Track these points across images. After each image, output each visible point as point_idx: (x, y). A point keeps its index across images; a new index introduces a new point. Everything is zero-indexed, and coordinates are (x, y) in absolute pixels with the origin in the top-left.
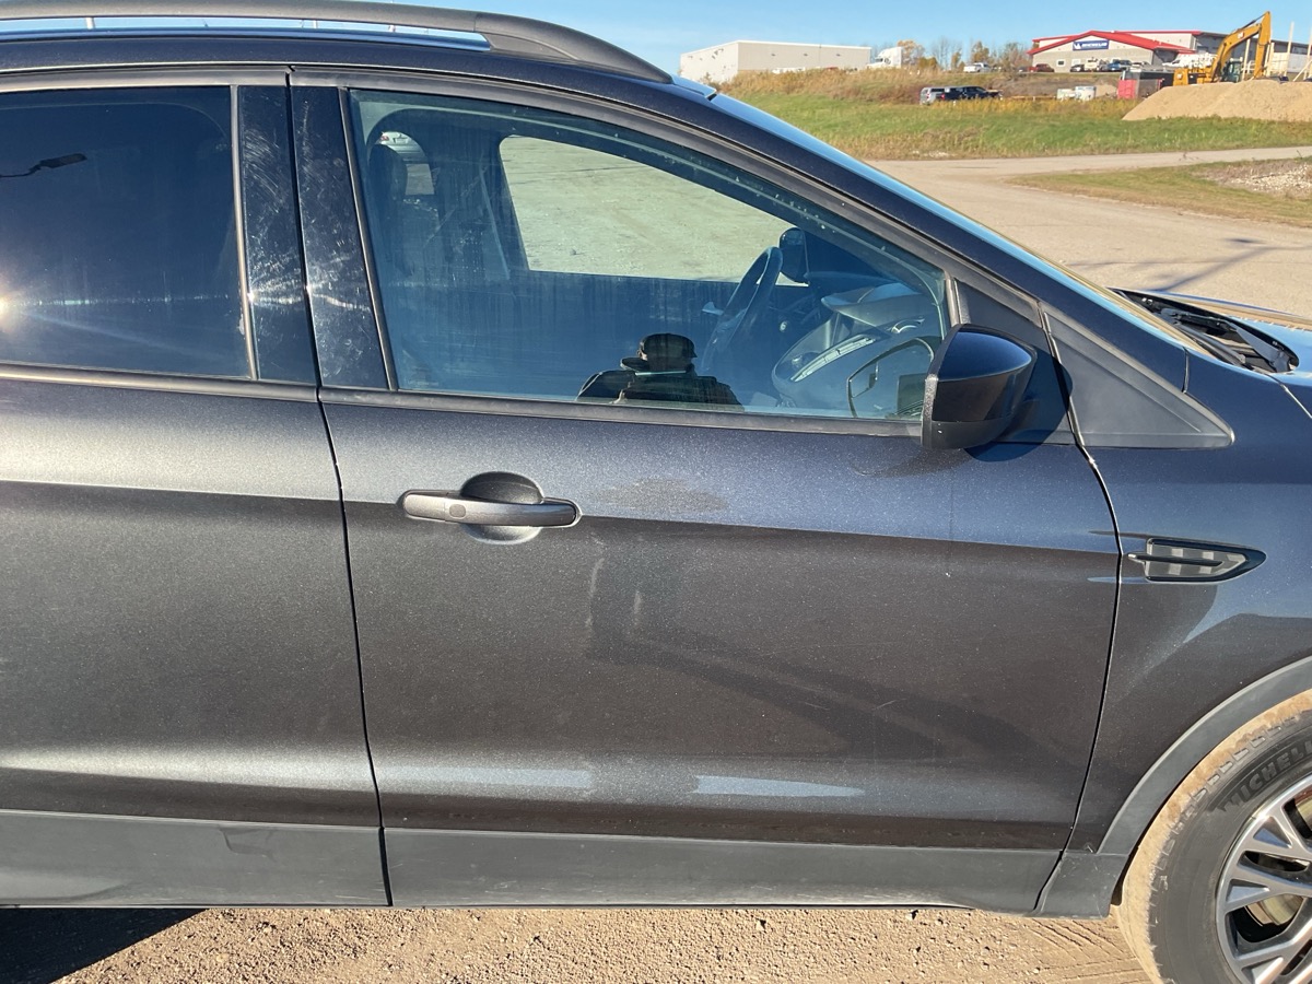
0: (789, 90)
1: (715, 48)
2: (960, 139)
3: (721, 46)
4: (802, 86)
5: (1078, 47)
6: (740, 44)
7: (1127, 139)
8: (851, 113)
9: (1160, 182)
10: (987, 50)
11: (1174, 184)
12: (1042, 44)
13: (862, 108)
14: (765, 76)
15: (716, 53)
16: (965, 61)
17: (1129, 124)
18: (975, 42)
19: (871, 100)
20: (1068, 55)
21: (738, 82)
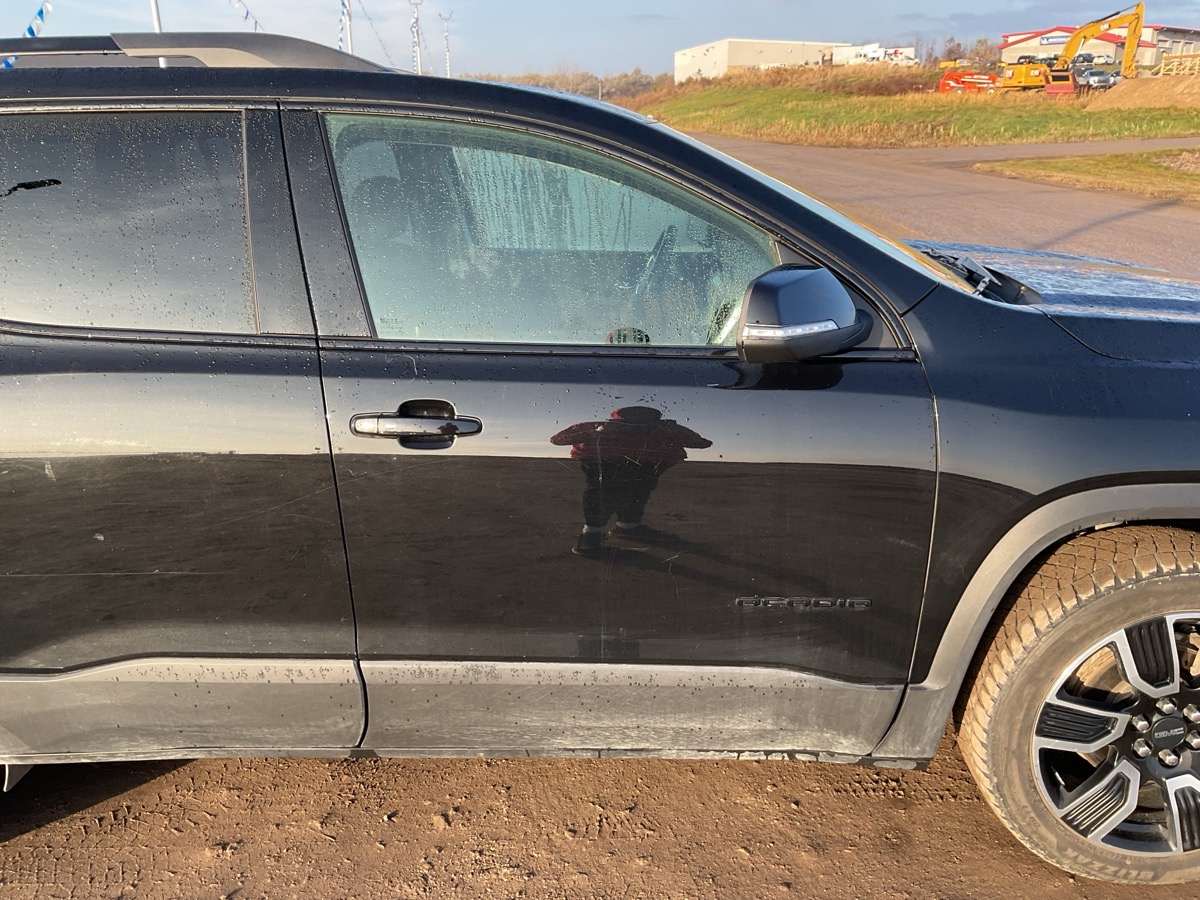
0: (774, 83)
1: (707, 46)
2: (932, 129)
3: (712, 45)
4: (787, 81)
5: (1045, 42)
6: (730, 42)
7: (1089, 128)
8: (830, 105)
9: (1118, 168)
10: (959, 45)
11: (1131, 169)
12: (1011, 39)
13: (842, 101)
14: (754, 70)
15: (708, 50)
16: (939, 56)
17: (1091, 115)
18: (949, 37)
19: (851, 93)
20: (1036, 49)
21: (728, 78)
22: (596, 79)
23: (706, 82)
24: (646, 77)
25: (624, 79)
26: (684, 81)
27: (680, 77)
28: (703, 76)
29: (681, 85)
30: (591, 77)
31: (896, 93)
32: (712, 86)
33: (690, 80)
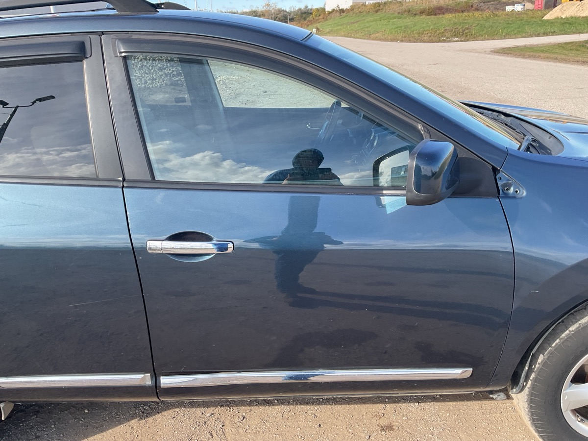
2: (463, 32)
7: (548, 29)
13: (412, 18)
21: (352, 8)
22: (286, 11)
23: (342, 11)
24: (311, 10)
25: (300, 11)
26: (330, 10)
27: (328, 9)
28: (340, 8)
29: (330, 13)
30: (283, 11)
31: (440, 14)
32: (345, 13)
33: (333, 10)
